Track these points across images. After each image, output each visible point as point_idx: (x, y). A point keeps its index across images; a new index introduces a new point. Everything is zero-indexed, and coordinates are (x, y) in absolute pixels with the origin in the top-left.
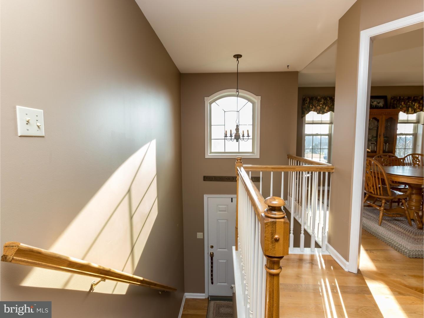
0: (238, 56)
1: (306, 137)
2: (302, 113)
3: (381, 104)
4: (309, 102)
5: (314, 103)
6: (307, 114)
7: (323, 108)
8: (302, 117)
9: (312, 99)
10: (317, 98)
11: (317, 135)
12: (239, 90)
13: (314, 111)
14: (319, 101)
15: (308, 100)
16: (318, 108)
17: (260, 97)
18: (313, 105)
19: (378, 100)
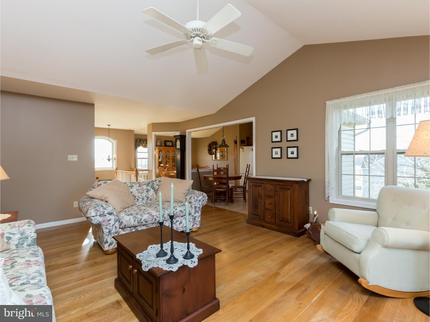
0: (109, 125)
1: (138, 160)
2: (136, 147)
3: (171, 145)
4: (139, 142)
5: (141, 142)
6: (138, 147)
7: (146, 145)
8: (136, 149)
9: (140, 140)
10: (143, 140)
11: (144, 158)
12: (110, 138)
13: (142, 146)
14: (144, 141)
15: (139, 141)
16: (144, 145)
17: (116, 141)
18: (141, 144)
19: (170, 143)
